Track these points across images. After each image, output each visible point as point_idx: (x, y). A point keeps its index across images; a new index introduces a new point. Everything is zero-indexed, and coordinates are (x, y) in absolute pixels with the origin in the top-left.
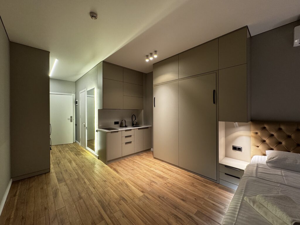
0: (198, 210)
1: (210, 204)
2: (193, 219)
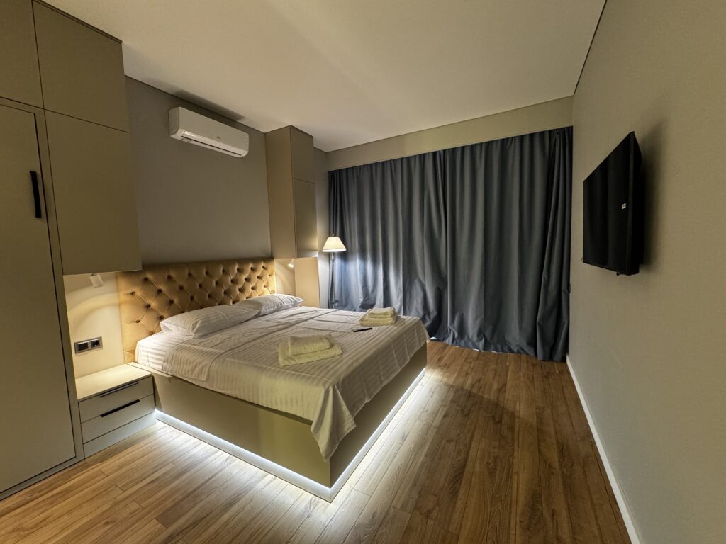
0: (157, 519)
1: (149, 487)
2: (181, 532)
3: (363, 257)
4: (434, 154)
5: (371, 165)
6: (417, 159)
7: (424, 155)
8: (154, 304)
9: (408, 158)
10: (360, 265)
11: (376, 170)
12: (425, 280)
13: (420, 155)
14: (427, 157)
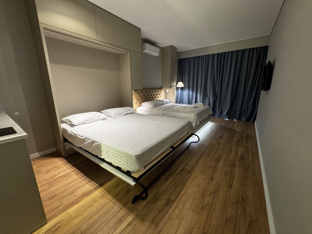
3: (189, 89)
4: (218, 54)
5: (194, 57)
6: (212, 55)
7: (214, 54)
8: (139, 99)
9: (208, 55)
10: (188, 92)
11: (196, 59)
12: (210, 97)
13: (213, 54)
14: (215, 55)
